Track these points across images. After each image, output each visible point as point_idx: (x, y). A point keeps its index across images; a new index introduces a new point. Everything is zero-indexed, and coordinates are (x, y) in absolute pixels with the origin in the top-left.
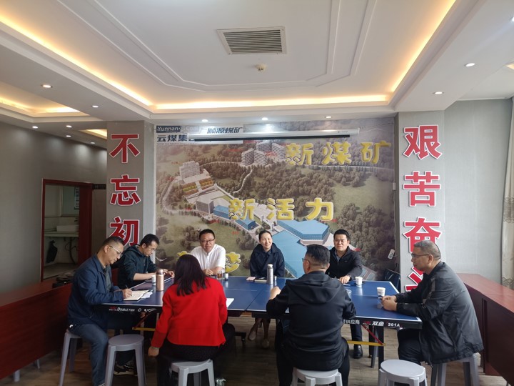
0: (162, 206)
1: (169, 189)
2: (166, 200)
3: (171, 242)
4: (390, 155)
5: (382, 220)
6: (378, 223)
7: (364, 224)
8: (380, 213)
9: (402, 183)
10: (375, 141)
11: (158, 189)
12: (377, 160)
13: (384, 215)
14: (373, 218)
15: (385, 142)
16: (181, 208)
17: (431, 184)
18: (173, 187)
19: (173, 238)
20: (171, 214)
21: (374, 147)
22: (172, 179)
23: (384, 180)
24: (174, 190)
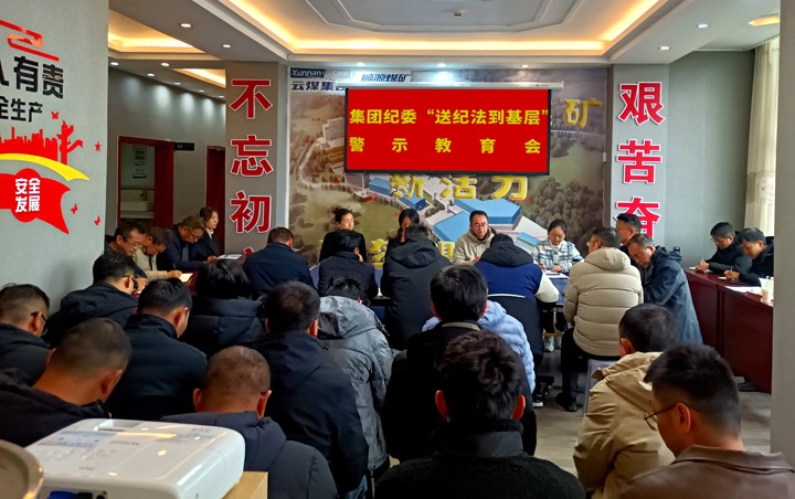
0: (297, 178)
1: (309, 155)
2: (304, 169)
3: (310, 225)
4: (600, 116)
5: (588, 199)
6: (583, 203)
7: (566, 204)
8: (586, 190)
9: (616, 153)
10: (582, 99)
11: (292, 154)
12: (584, 124)
13: (591, 193)
14: (578, 196)
15: (594, 101)
16: (324, 180)
17: (651, 155)
18: (313, 152)
19: (313, 221)
20: (311, 189)
21: (580, 107)
22: (312, 142)
23: (592, 149)
24: (315, 155)
